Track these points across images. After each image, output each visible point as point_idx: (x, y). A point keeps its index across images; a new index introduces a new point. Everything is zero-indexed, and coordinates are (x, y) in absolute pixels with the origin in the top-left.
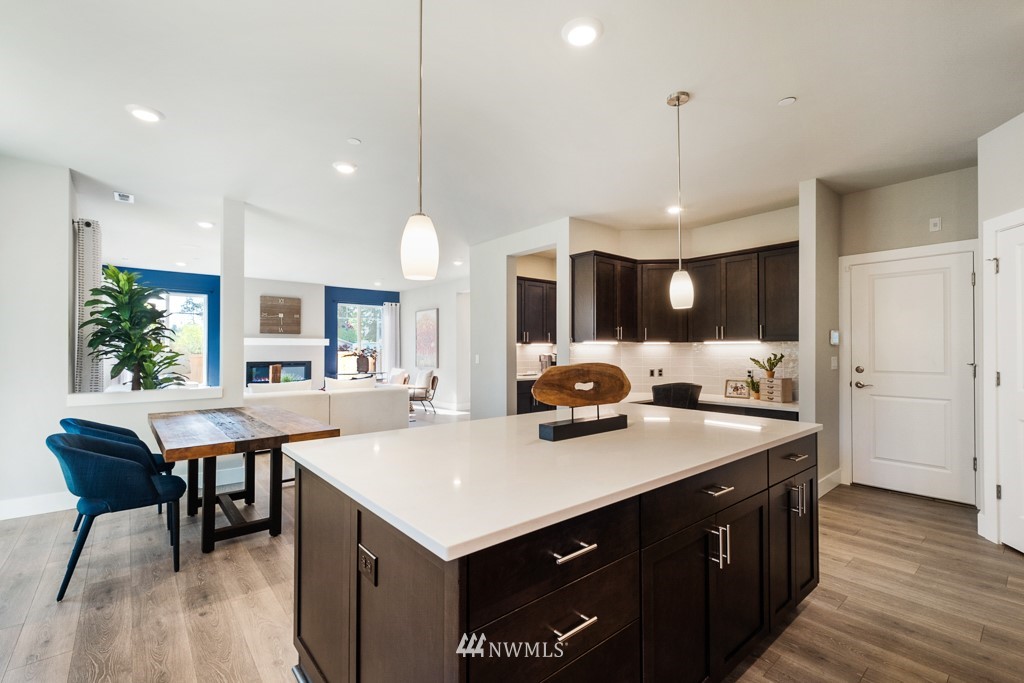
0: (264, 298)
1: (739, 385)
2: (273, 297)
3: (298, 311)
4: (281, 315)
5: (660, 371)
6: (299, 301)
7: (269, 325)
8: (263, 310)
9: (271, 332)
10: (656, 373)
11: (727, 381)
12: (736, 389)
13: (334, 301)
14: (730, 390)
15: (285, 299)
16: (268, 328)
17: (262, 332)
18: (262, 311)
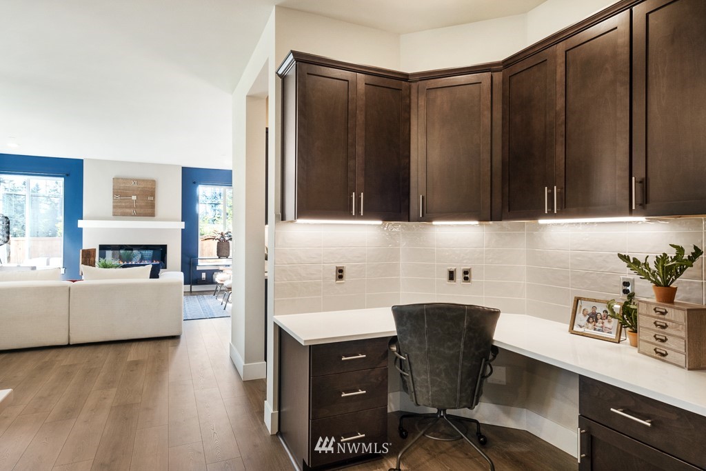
0: (116, 180)
1: (600, 309)
2: (127, 179)
3: (153, 194)
4: (134, 198)
5: (466, 272)
6: (153, 182)
7: (121, 207)
8: (116, 193)
9: (124, 214)
10: (459, 276)
11: (577, 300)
12: (593, 317)
13: (194, 183)
14: (581, 319)
15: (138, 181)
16: (120, 211)
17: (114, 215)
18: (114, 194)
